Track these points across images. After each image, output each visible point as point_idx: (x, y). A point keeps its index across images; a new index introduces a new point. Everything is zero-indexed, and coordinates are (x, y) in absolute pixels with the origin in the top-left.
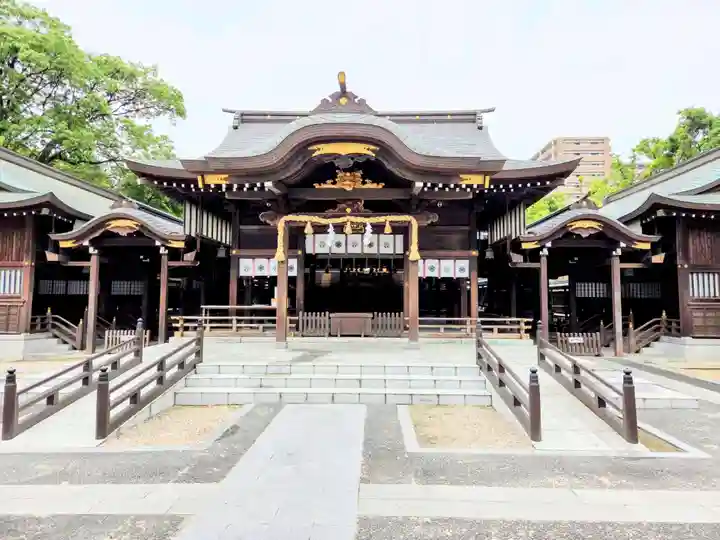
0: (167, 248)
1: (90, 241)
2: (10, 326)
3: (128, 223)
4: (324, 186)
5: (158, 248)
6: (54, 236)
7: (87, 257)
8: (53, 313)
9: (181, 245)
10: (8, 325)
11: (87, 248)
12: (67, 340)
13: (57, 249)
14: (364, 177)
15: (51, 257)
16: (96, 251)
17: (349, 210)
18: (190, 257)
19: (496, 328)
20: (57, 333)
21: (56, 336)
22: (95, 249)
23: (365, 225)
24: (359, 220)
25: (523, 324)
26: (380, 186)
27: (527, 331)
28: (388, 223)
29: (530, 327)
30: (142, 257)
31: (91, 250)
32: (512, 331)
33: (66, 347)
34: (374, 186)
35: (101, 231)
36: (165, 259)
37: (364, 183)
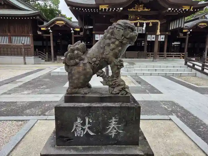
0: (74, 30)
1: (50, 28)
2: (29, 54)
3: (62, 22)
4: (131, 10)
5: (71, 30)
6: (40, 26)
7: (49, 33)
8: (38, 50)
9: (78, 30)
10: (28, 53)
11: (49, 30)
12: (43, 58)
13: (40, 30)
14: (144, 7)
15: (39, 33)
16: (52, 31)
17: (138, 18)
18: (82, 33)
19: (174, 56)
20: (40, 56)
21: (40, 57)
22: (51, 30)
23: (144, 23)
24: (142, 21)
25: (182, 55)
26: (149, 10)
27: (183, 57)
28: (151, 23)
29: (183, 55)
30: (59, 34)
31: (50, 31)
32: (178, 57)
33: (44, 60)
34: (147, 10)
35: (54, 25)
36: (73, 34)
37: (144, 9)
